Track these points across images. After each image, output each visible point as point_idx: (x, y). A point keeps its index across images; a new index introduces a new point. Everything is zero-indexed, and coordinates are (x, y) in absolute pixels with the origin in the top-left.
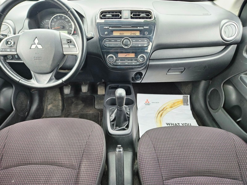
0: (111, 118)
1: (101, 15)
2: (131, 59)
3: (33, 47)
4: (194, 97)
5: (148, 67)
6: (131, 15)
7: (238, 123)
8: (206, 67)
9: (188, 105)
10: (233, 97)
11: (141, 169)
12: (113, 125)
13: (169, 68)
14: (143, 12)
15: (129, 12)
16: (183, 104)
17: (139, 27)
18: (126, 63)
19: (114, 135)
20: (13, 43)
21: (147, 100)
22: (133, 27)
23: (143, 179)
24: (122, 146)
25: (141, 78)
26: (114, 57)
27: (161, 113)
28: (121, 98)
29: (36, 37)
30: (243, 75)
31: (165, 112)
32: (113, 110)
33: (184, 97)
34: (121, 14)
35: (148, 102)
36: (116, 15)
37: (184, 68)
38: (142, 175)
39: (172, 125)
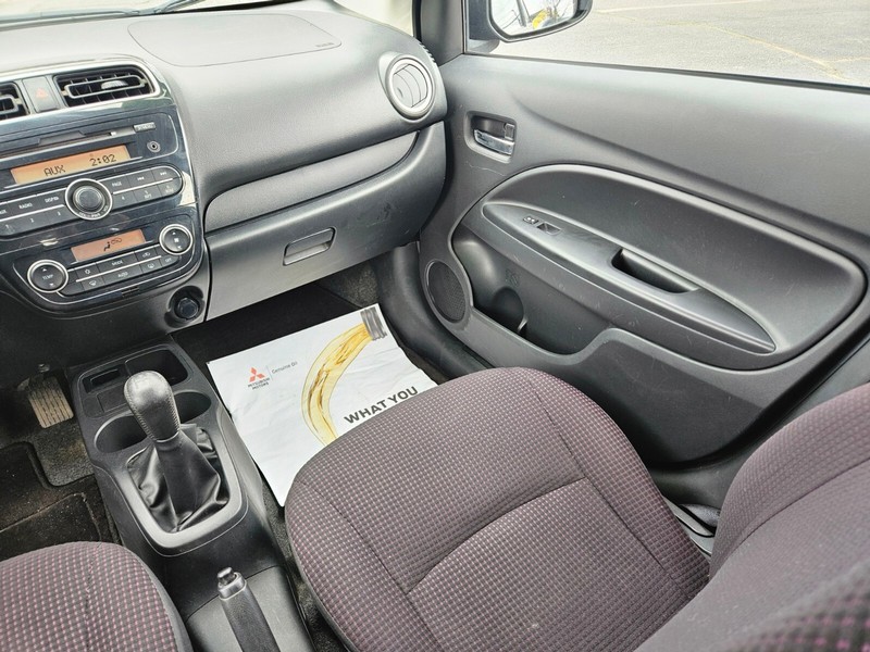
0: (145, 494)
2: (134, 253)
4: (392, 304)
5: (211, 262)
6: (65, 93)
7: (524, 334)
8: (389, 207)
9: (385, 335)
10: (487, 268)
11: (328, 601)
12: (166, 512)
14: (108, 73)
15: (52, 83)
16: (369, 338)
17: (116, 129)
18: (120, 272)
19: (184, 547)
21: (254, 371)
22: (89, 135)
23: (345, 629)
24: (233, 570)
25: (199, 305)
26: (60, 267)
27: (316, 392)
28: (156, 408)
30: (487, 203)
31: (326, 384)
32: (141, 460)
33: (365, 316)
34: (16, 97)
35: (261, 376)
37: (331, 227)
38: (339, 618)
39: (363, 415)
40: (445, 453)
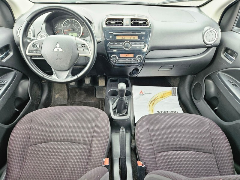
0: (113, 106)
1: (107, 21)
2: (130, 58)
3: (56, 50)
4: (181, 89)
5: (143, 65)
6: (131, 23)
7: (215, 111)
8: (191, 65)
9: (176, 96)
10: (212, 90)
12: (115, 112)
13: (161, 65)
14: (141, 20)
15: (130, 20)
16: (171, 95)
17: (138, 32)
18: (126, 61)
19: (116, 120)
20: (38, 46)
21: (141, 91)
22: (132, 32)
24: (124, 128)
25: (137, 73)
26: (117, 57)
27: (153, 102)
28: (122, 91)
29: (58, 42)
31: (156, 101)
32: (114, 100)
33: (173, 89)
34: (123, 21)
35: (142, 93)
36: (119, 23)
37: (173, 65)
39: (162, 112)
40: (178, 129)
